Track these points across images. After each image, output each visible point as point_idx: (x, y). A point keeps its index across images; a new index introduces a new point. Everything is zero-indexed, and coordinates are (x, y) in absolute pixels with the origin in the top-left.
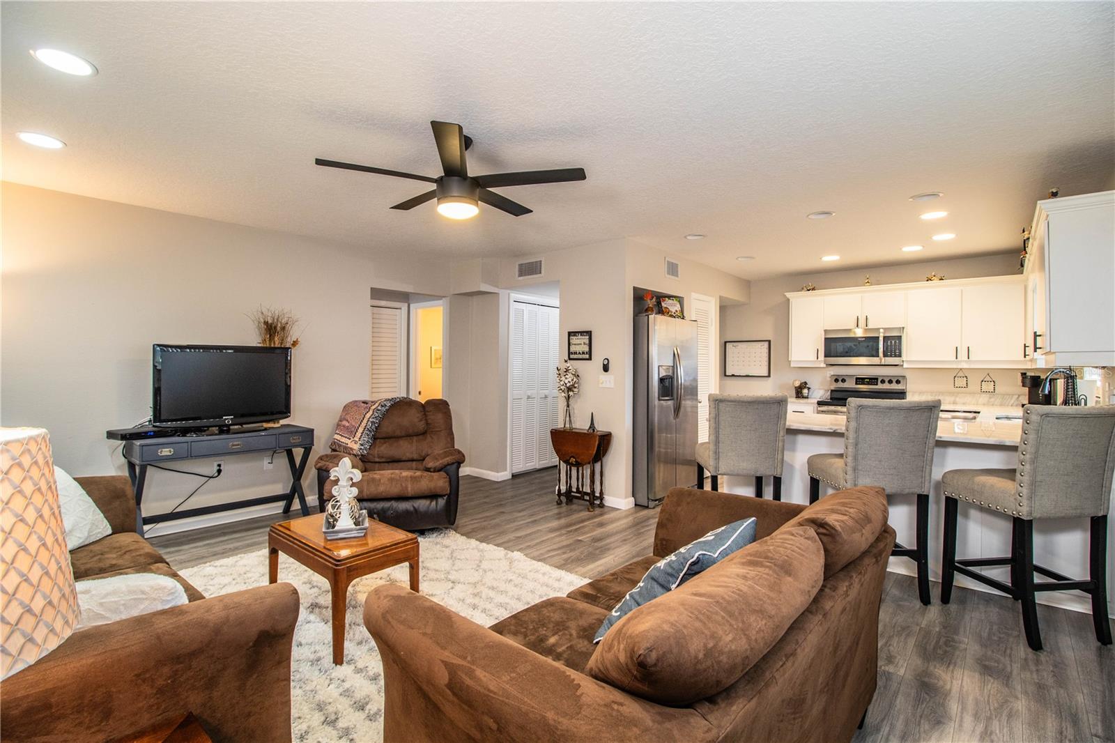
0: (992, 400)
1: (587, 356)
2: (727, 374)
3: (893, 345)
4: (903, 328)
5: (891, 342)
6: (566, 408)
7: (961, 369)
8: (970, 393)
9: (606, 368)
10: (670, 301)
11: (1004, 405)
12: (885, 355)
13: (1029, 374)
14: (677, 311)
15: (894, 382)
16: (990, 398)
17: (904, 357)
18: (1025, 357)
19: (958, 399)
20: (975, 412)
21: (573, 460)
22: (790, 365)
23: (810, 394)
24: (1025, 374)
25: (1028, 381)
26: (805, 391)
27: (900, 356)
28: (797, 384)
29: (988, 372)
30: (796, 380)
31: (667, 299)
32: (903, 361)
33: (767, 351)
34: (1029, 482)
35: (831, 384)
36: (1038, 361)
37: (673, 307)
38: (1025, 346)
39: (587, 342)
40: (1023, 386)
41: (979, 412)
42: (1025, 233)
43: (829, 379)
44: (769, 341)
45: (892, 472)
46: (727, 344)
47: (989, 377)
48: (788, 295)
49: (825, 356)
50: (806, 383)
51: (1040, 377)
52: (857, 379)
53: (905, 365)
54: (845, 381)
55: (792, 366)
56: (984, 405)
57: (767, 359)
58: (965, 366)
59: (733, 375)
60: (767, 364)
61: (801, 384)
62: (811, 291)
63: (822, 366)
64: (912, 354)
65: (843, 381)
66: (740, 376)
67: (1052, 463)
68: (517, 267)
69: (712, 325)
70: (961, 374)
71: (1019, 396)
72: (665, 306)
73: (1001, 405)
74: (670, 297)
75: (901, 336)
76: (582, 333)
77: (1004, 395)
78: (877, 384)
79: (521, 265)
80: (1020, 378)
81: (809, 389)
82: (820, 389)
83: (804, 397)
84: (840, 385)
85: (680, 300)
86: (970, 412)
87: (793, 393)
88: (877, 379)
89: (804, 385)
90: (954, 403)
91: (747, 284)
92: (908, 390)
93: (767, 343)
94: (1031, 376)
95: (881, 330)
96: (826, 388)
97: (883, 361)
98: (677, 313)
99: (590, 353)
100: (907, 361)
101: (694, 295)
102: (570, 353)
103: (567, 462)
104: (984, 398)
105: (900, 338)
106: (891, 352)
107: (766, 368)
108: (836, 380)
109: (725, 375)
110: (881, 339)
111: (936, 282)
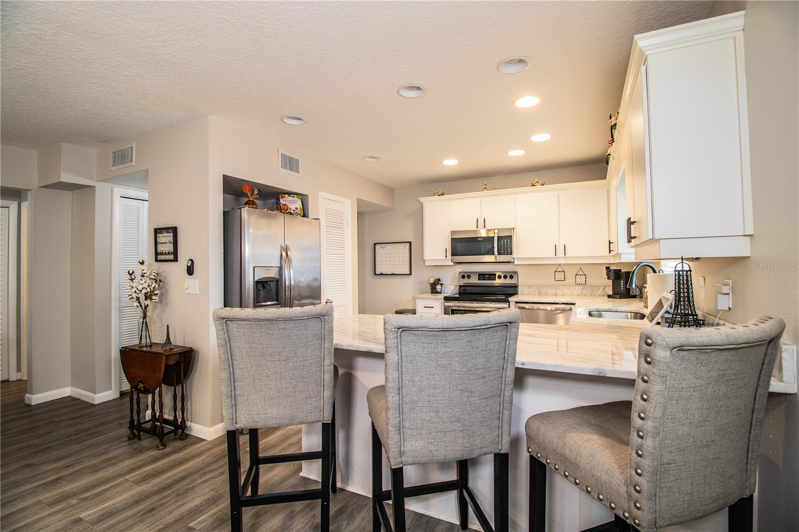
0: (584, 291)
1: (172, 257)
2: (377, 273)
3: (505, 244)
4: (513, 228)
5: (504, 241)
6: (141, 320)
7: (560, 265)
8: (567, 286)
9: (190, 271)
10: (290, 198)
11: (593, 296)
12: (499, 254)
13: (613, 268)
14: (297, 209)
15: (508, 277)
16: (583, 289)
17: (515, 255)
18: (610, 253)
19: (558, 292)
20: (571, 304)
21: (141, 385)
22: (425, 263)
23: (442, 289)
24: (609, 268)
25: (612, 274)
26: (438, 287)
27: (511, 254)
28: (432, 281)
29: (581, 266)
30: (431, 277)
31: (286, 196)
32: (514, 258)
33: (408, 251)
34: (651, 470)
35: (459, 280)
36: (622, 256)
37: (294, 204)
38: (610, 243)
39: (171, 239)
40: (608, 279)
41: (574, 304)
42: (613, 119)
43: (457, 275)
44: (410, 243)
45: (454, 428)
46: (377, 245)
47: (582, 271)
48: (422, 199)
49: (452, 255)
50: (439, 280)
51: (621, 270)
52: (479, 275)
53: (516, 263)
54: (470, 277)
55: (426, 264)
56: (578, 295)
57: (408, 259)
58: (562, 262)
59: (382, 274)
60: (408, 263)
61: (435, 280)
62: (441, 196)
63: (450, 264)
64: (522, 251)
65: (469, 277)
66: (387, 274)
67: (686, 429)
68: (111, 155)
69: (348, 226)
70: (560, 270)
71: (605, 287)
72: (284, 203)
73: (591, 295)
74: (290, 194)
75: (511, 236)
76: (167, 229)
77: (594, 286)
78: (495, 280)
79: (115, 153)
80: (605, 272)
81: (442, 284)
82: (451, 285)
83: (437, 293)
84: (466, 281)
85: (303, 198)
86: (567, 304)
87: (429, 288)
88: (495, 275)
89: (438, 281)
90: (555, 295)
91: (391, 190)
92: (519, 285)
93: (408, 244)
94: (614, 270)
95: (496, 231)
96: (456, 284)
97: (498, 258)
98: (296, 211)
99: (175, 252)
100: (517, 258)
101: (322, 194)
102: (157, 254)
103: (137, 389)
104: (578, 289)
105: (510, 237)
106: (504, 250)
107: (408, 266)
108: (463, 277)
109: (375, 274)
110: (496, 239)
111: (539, 187)
